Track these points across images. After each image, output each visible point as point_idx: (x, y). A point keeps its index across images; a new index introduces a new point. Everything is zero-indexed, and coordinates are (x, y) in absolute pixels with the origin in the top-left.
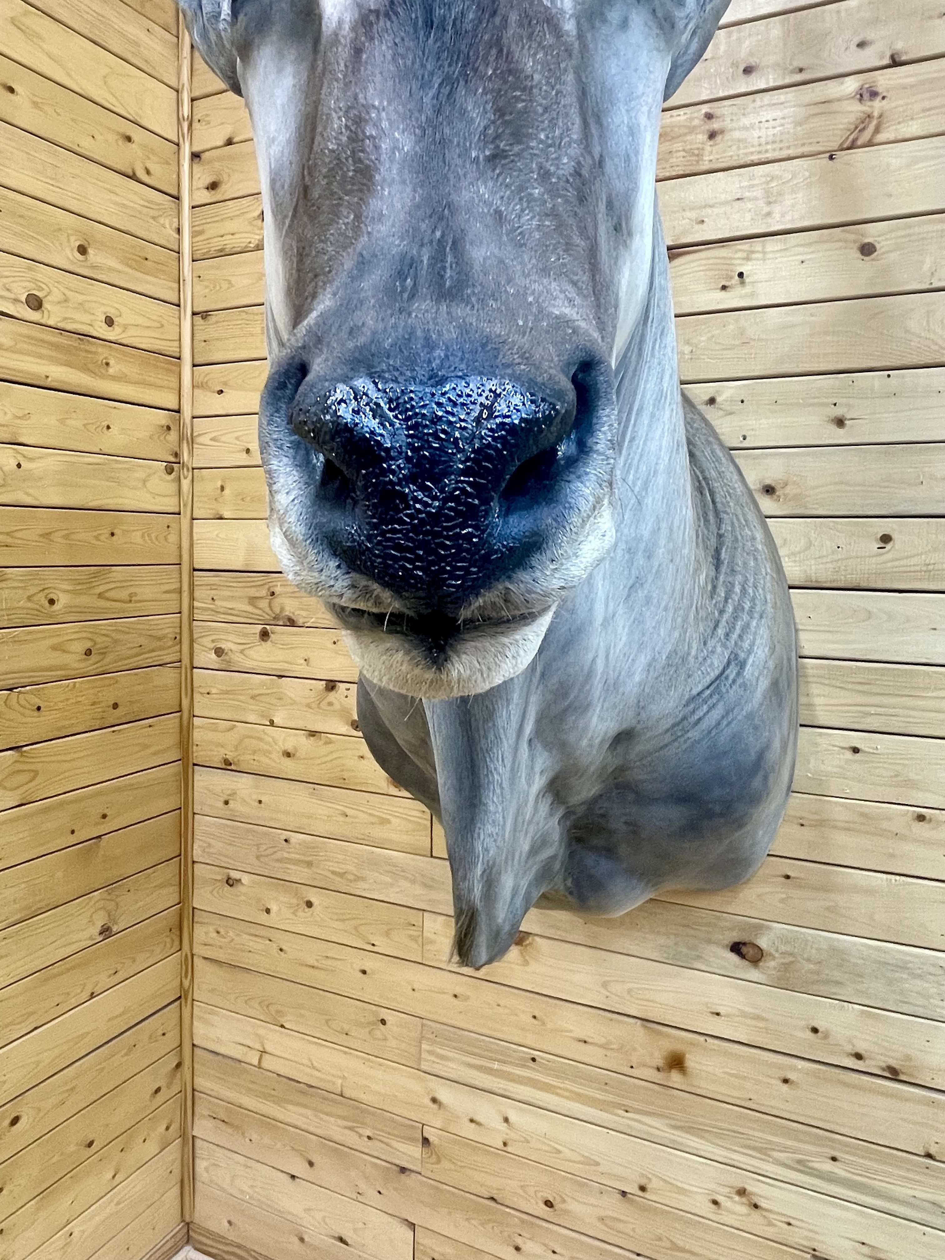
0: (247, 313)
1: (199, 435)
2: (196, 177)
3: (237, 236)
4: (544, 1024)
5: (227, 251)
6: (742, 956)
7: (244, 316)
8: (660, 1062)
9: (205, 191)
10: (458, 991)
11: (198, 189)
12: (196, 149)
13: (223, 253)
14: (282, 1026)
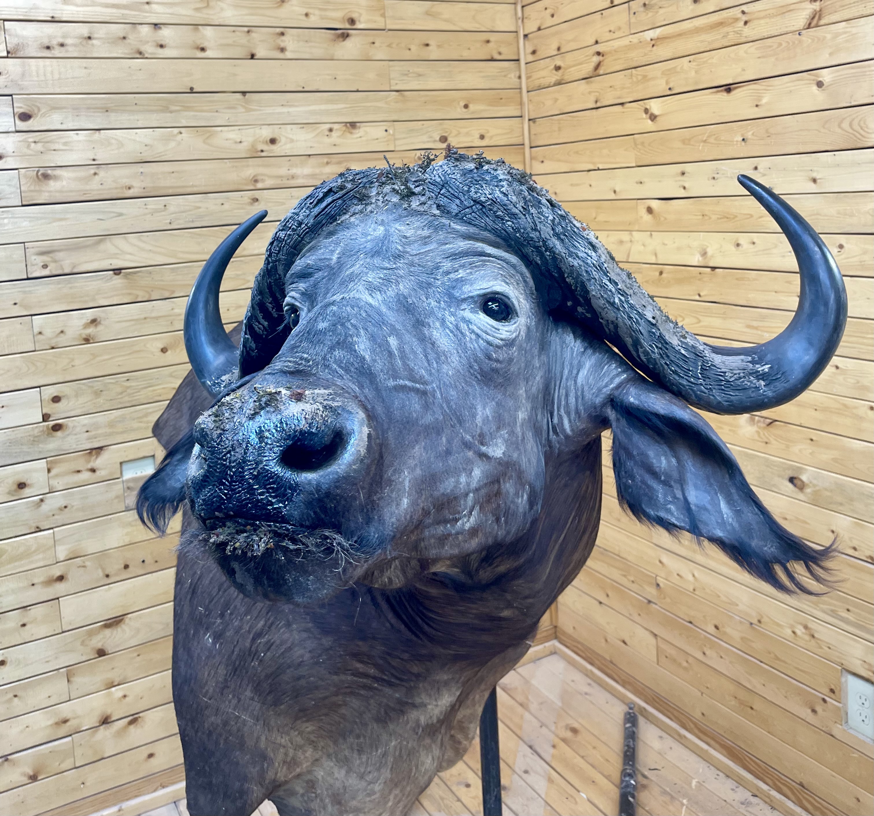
0: (552, 120)
2: (526, 48)
3: (545, 79)
5: (542, 86)
6: (795, 486)
9: (531, 56)
11: (528, 54)
12: (526, 33)
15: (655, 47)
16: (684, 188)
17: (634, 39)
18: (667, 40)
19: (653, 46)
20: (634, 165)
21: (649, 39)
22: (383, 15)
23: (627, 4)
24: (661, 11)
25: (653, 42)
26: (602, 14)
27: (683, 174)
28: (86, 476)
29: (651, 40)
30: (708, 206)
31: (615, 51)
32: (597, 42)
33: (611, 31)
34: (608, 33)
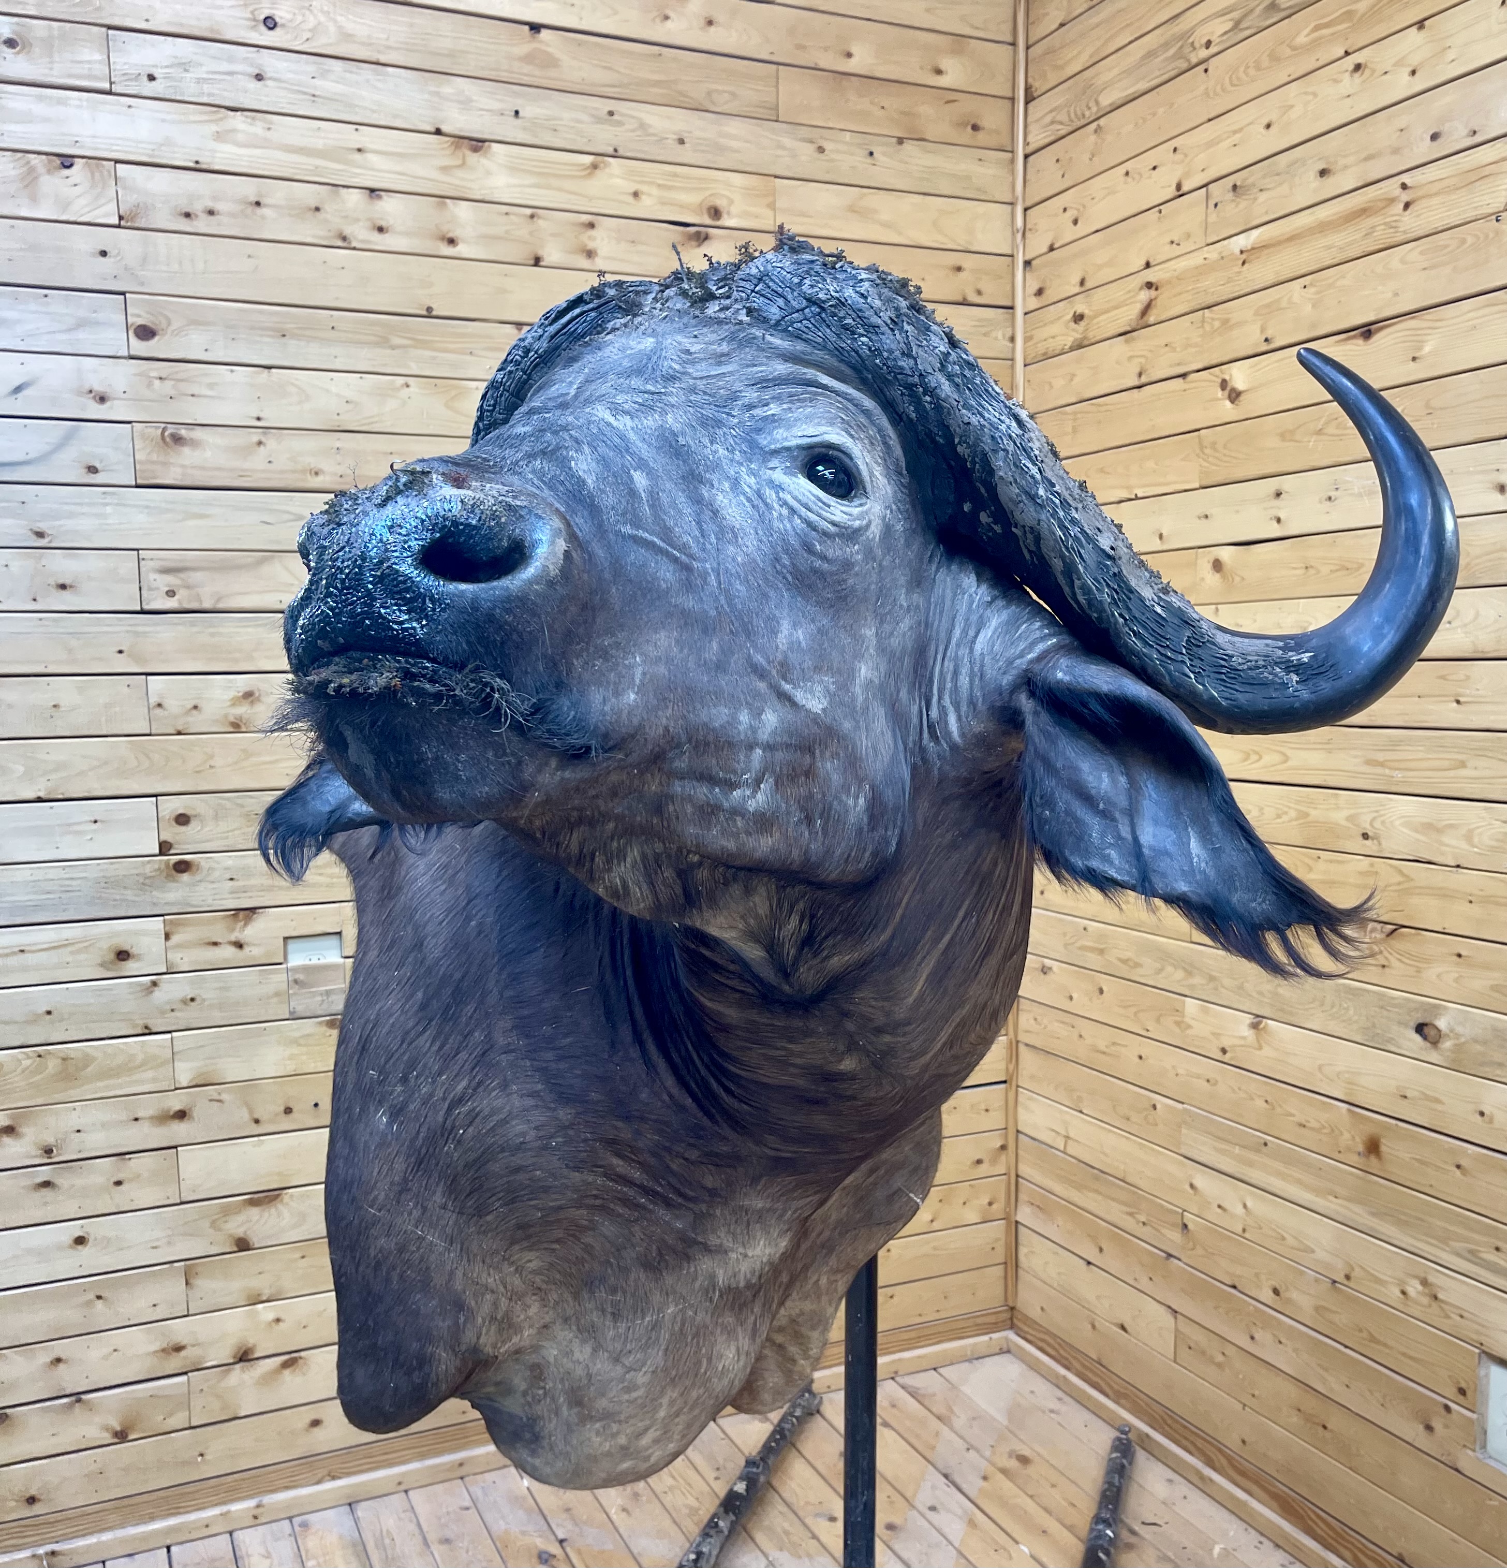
2: (1027, 285)
4: (1273, 1109)
5: (1049, 355)
6: (1425, 1038)
8: (1361, 1148)
9: (1034, 298)
10: (1210, 1076)
11: (1029, 296)
12: (1028, 257)
14: (1081, 1112)
15: (1246, 266)
16: (1279, 520)
17: (1212, 253)
18: (1266, 251)
19: (1244, 263)
20: (1197, 485)
21: (1238, 252)
22: (772, 206)
23: (1204, 189)
24: (1263, 197)
25: (1244, 256)
26: (1160, 211)
27: (1278, 494)
28: (227, 953)
29: (1242, 252)
30: (1315, 549)
31: (1178, 278)
32: (1148, 265)
33: (1172, 242)
34: (1168, 247)
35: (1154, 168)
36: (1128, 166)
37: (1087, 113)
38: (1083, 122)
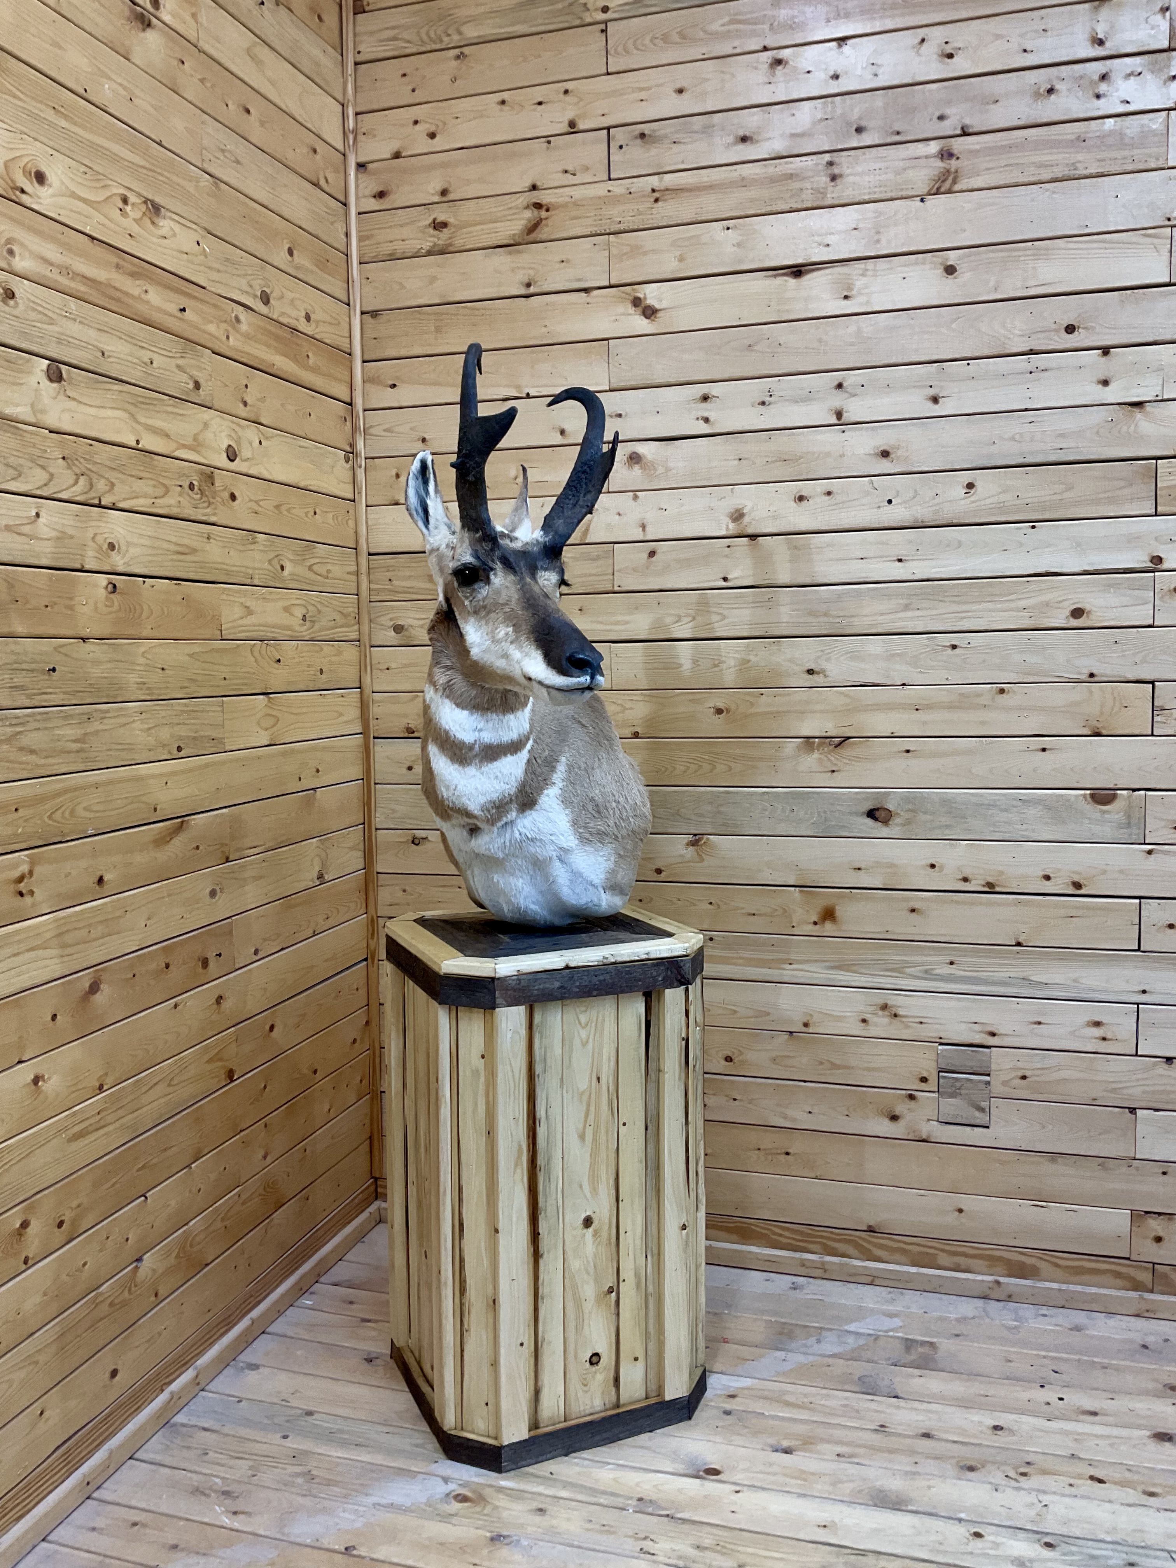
0: (420, 313)
1: (371, 427)
2: (361, 186)
3: (407, 242)
4: (719, 908)
5: (398, 256)
6: (876, 819)
7: (418, 316)
8: (816, 918)
9: (373, 200)
11: (365, 197)
12: (361, 160)
13: (393, 257)
15: (660, 204)
16: (706, 420)
17: (618, 187)
18: (685, 194)
19: (657, 201)
20: (606, 387)
21: (650, 190)
23: (605, 132)
24: (678, 148)
25: (656, 195)
26: (549, 142)
27: (706, 398)
29: (653, 191)
30: (749, 445)
31: (575, 204)
32: (534, 187)
33: (566, 172)
34: (560, 175)
35: (540, 103)
36: (505, 95)
37: (446, 39)
38: (438, 46)
